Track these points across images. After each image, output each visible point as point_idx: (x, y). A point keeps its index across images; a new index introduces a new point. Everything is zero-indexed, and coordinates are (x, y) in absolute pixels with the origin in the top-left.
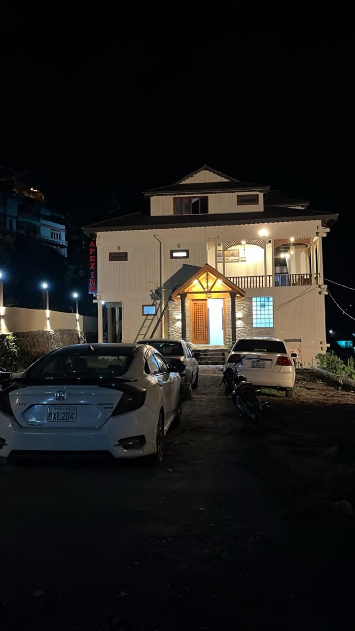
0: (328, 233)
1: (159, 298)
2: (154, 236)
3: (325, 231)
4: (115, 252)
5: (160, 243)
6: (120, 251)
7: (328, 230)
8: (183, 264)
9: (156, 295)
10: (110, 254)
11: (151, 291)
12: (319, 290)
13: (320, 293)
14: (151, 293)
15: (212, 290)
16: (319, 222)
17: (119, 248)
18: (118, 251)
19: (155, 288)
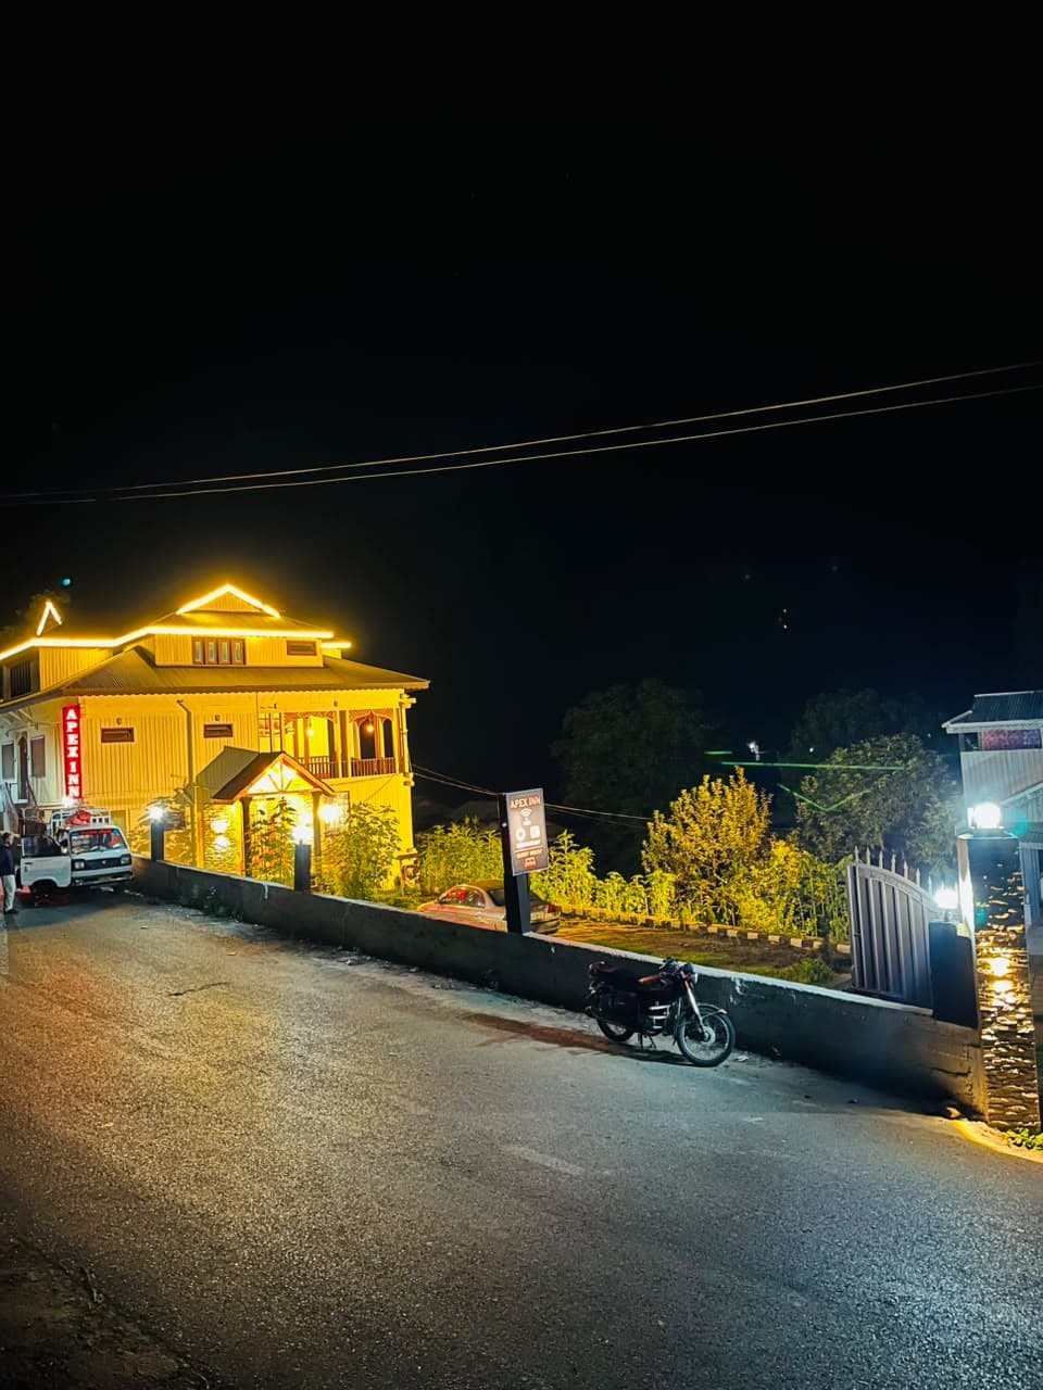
0: (413, 705)
1: (189, 800)
2: (178, 702)
3: (409, 702)
4: (112, 727)
5: (189, 714)
6: (121, 726)
7: (414, 700)
8: (225, 747)
9: (185, 796)
10: (103, 730)
11: (176, 790)
12: (405, 779)
13: (405, 784)
14: (175, 793)
15: (289, 790)
16: (402, 691)
17: (119, 721)
18: (117, 726)
19: (180, 784)
